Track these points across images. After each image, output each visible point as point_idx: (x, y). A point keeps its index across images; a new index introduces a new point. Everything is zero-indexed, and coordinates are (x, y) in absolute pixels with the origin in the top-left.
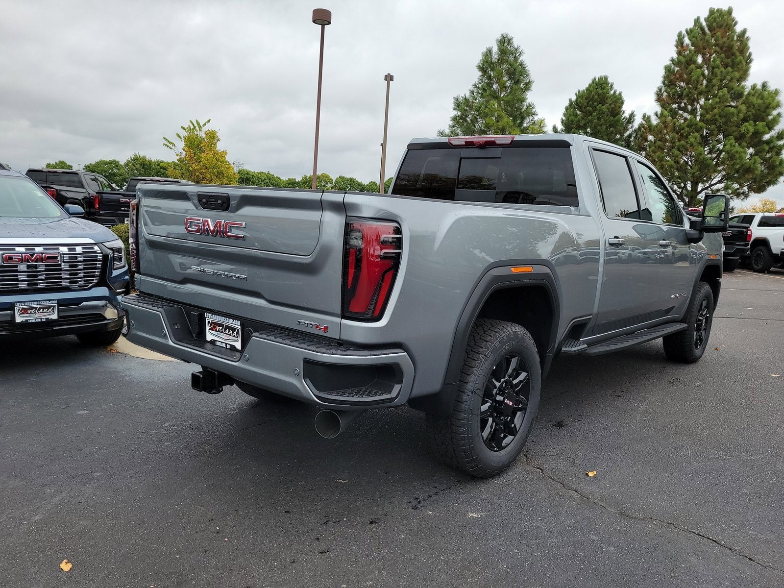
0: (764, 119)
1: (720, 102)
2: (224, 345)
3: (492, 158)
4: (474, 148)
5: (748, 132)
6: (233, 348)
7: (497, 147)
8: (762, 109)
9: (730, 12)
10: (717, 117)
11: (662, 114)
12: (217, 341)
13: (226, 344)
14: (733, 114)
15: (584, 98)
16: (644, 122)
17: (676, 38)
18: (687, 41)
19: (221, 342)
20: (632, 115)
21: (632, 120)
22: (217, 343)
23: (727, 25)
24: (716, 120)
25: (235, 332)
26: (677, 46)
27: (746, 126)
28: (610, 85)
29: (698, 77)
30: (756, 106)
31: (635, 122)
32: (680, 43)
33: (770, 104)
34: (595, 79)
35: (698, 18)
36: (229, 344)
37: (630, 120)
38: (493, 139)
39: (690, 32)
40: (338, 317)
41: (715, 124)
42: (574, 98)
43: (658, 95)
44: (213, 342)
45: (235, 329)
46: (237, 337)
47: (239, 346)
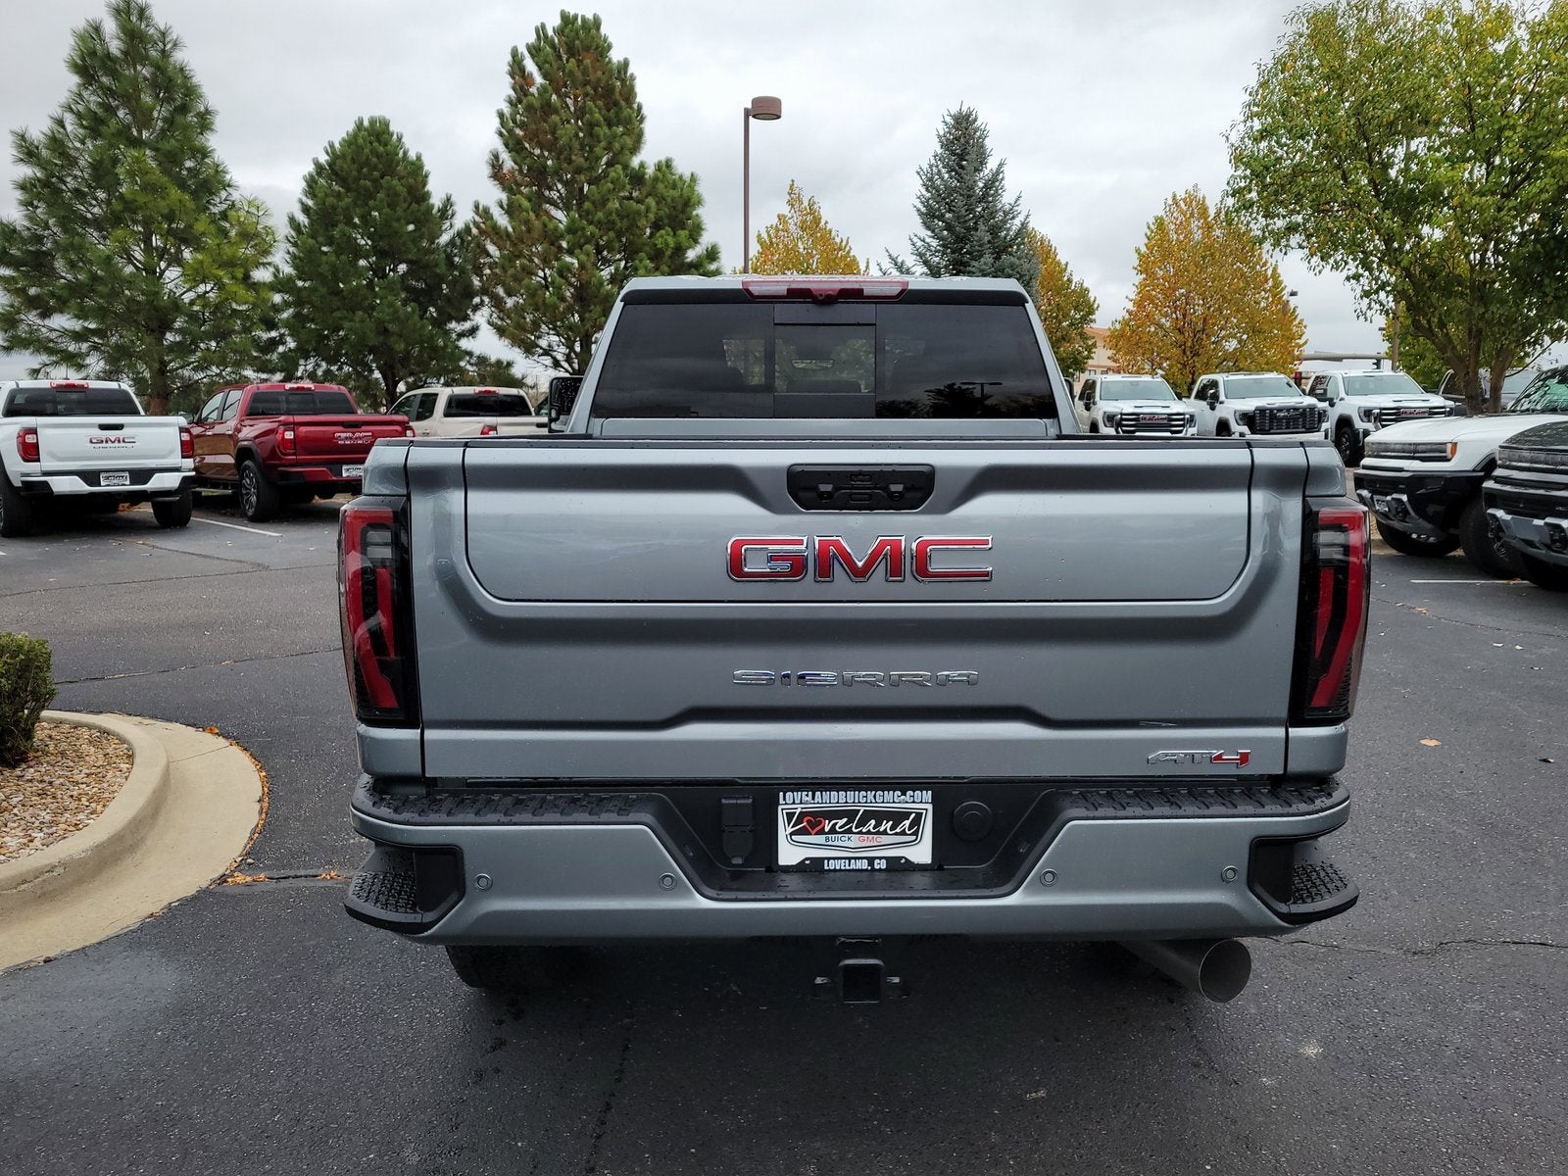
0: (684, 223)
1: (614, 189)
2: (864, 865)
4: (808, 302)
5: (667, 245)
6: (901, 865)
7: (864, 303)
8: (679, 207)
9: (597, 23)
10: (614, 217)
11: (510, 204)
12: (829, 859)
13: (871, 860)
14: (638, 213)
15: (349, 158)
16: (477, 219)
17: (509, 58)
18: (530, 66)
19: (850, 859)
20: (448, 202)
21: (450, 212)
22: (829, 865)
23: (597, 48)
24: (614, 223)
25: (907, 822)
26: (512, 75)
27: (662, 237)
28: (395, 137)
29: (571, 140)
30: (669, 200)
31: (457, 216)
32: (517, 68)
33: (689, 199)
34: (361, 122)
35: (543, 26)
36: (880, 858)
37: (446, 211)
38: (856, 286)
39: (534, 51)
41: (612, 229)
42: (323, 158)
43: (493, 166)
44: (812, 868)
45: (906, 815)
46: (916, 833)
47: (921, 852)
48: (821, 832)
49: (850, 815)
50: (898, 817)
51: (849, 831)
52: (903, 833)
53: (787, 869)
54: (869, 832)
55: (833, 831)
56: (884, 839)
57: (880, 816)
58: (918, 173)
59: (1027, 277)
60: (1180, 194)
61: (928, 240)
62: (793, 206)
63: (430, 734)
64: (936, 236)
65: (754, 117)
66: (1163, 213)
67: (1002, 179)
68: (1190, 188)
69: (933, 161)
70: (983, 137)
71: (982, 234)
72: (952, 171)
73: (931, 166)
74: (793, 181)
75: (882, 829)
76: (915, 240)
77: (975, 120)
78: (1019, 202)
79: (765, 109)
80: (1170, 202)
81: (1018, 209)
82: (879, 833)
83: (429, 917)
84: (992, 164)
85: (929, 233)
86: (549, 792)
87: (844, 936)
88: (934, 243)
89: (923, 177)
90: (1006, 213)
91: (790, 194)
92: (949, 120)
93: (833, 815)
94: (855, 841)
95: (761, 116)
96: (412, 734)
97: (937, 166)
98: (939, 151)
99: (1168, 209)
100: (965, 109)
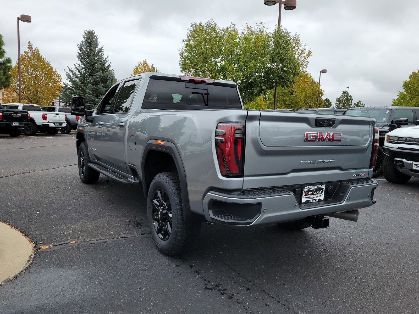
2: (314, 201)
3: (203, 89)
6: (320, 200)
7: (205, 84)
12: (310, 200)
13: (316, 200)
19: (313, 200)
22: (310, 202)
25: (321, 191)
36: (317, 199)
38: (204, 80)
40: (368, 169)
44: (307, 202)
45: (321, 190)
46: (322, 194)
47: (322, 198)
48: (308, 195)
49: (313, 191)
50: (319, 190)
51: (312, 194)
52: (320, 194)
53: (303, 203)
54: (315, 194)
55: (310, 195)
56: (317, 195)
57: (317, 190)
58: (77, 46)
59: (112, 79)
60: (142, 62)
61: (81, 65)
62: (30, 49)
63: (245, 178)
64: (84, 65)
65: (22, 20)
66: (138, 66)
67: (103, 51)
68: (144, 61)
69: (81, 43)
70: (97, 39)
71: (98, 65)
72: (88, 47)
73: (81, 44)
74: (29, 42)
75: (317, 193)
76: (76, 64)
77: (94, 34)
78: (108, 58)
79: (26, 19)
80: (139, 63)
81: (108, 60)
82: (317, 194)
83: (252, 220)
84: (99, 47)
85: (81, 63)
86: (267, 190)
87: (316, 215)
88: (82, 66)
89: (79, 47)
90: (104, 61)
91: (28, 45)
92: (86, 32)
93: (310, 191)
94: (313, 196)
95: (25, 21)
96: (241, 179)
97: (83, 45)
98: (84, 41)
99: (139, 65)
100: (91, 30)
